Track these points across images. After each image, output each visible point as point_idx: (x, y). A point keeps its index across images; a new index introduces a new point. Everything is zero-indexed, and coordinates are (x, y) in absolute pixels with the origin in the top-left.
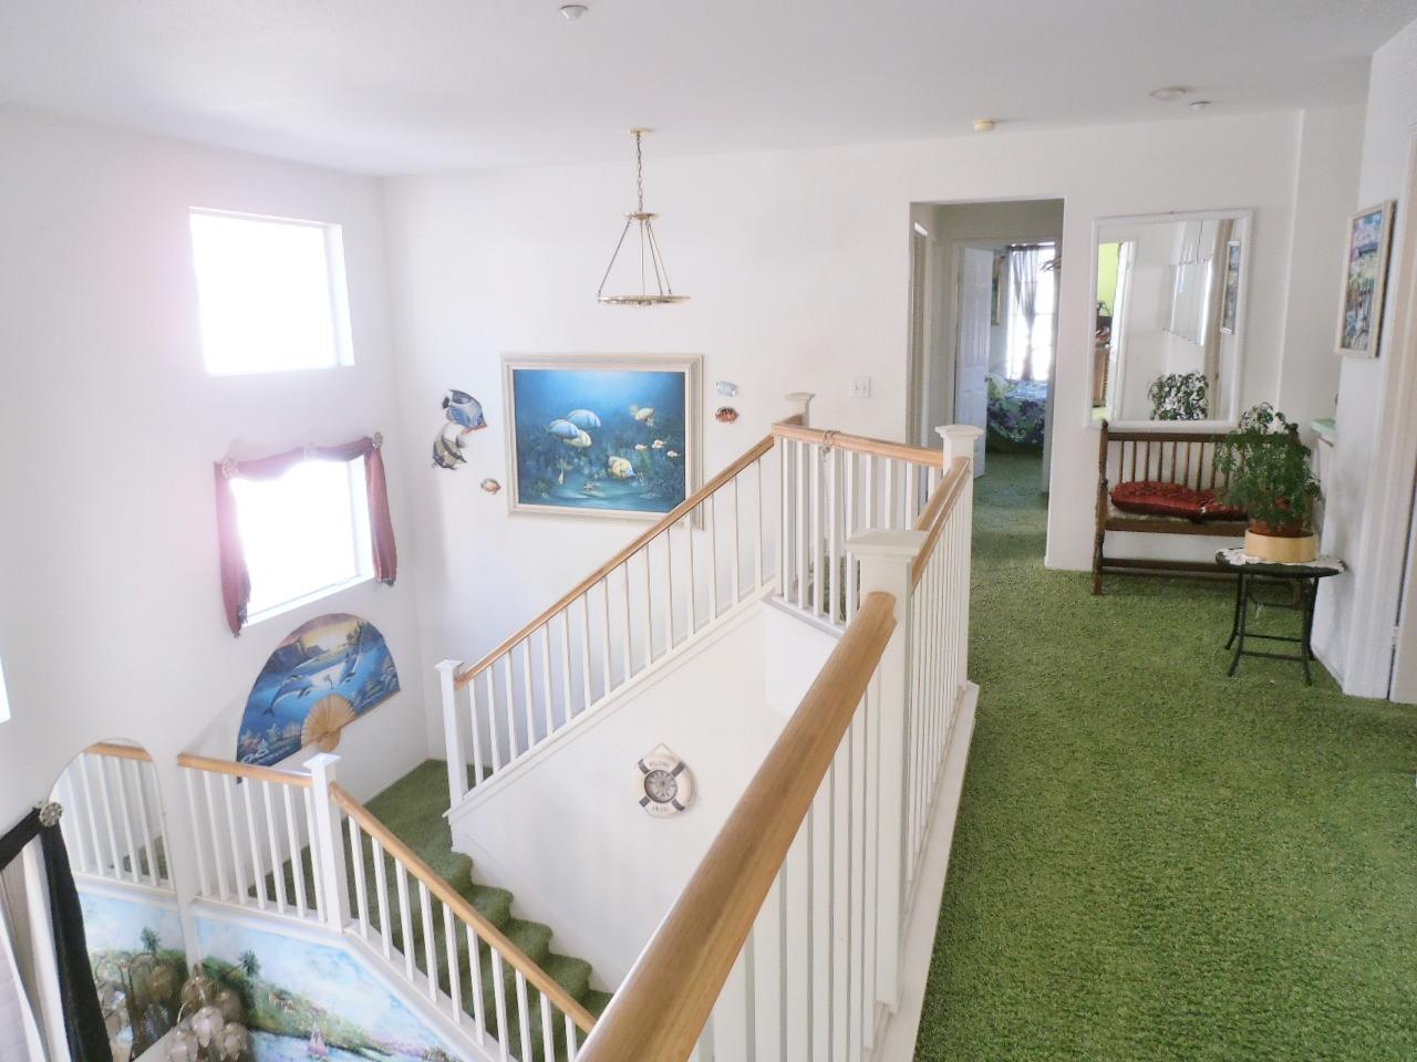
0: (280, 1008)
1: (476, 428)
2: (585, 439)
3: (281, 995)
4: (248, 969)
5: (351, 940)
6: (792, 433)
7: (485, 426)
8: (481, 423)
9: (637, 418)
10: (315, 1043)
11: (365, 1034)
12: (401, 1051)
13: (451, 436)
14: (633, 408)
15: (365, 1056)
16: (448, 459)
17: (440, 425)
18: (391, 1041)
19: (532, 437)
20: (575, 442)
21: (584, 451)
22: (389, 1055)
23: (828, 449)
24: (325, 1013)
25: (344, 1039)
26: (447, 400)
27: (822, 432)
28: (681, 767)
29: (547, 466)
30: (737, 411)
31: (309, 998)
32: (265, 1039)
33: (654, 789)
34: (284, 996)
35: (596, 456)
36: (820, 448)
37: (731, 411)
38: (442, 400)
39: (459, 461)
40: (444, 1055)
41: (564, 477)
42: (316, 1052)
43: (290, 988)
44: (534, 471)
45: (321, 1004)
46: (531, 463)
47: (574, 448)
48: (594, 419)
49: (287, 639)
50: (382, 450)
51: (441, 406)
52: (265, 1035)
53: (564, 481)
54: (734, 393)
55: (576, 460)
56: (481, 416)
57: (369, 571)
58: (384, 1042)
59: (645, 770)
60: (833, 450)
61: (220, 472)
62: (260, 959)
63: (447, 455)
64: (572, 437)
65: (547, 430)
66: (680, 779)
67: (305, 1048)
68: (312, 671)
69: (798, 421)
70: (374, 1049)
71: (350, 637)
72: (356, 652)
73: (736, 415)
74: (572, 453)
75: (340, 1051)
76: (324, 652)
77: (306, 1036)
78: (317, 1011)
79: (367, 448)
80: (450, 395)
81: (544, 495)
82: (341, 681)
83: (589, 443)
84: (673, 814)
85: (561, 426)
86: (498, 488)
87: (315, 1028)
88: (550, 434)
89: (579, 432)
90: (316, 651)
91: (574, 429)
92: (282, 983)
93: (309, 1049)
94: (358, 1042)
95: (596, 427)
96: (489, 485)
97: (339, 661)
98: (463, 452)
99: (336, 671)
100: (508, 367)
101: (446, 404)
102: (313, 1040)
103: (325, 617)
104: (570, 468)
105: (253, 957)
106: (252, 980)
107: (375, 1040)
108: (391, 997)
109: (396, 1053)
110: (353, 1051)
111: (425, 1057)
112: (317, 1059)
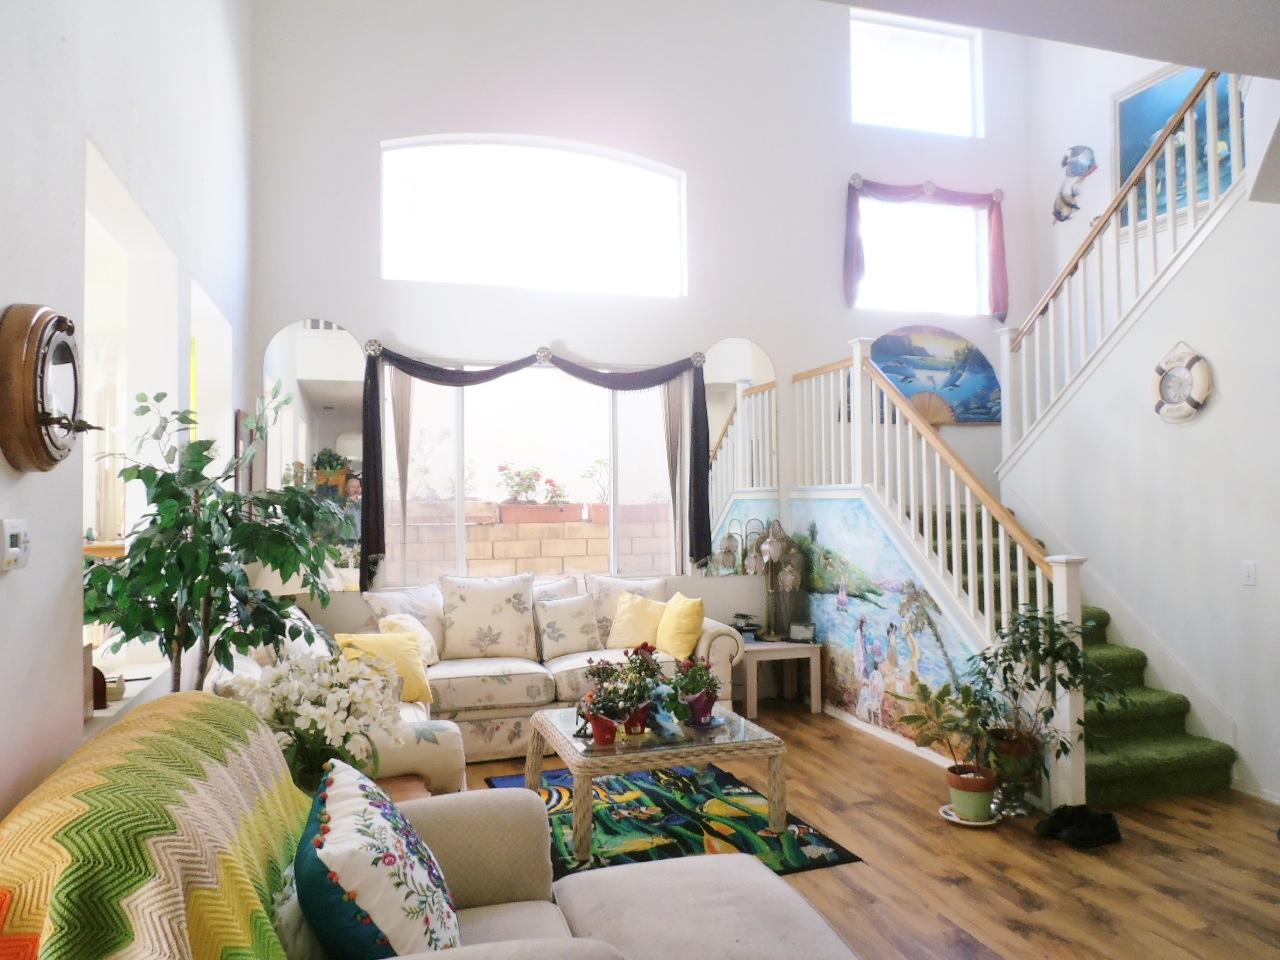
0: (825, 567)
1: (1089, 174)
2: (1182, 139)
3: (827, 555)
4: (812, 537)
5: (867, 492)
7: (1096, 168)
8: (1092, 167)
10: (842, 596)
11: (868, 578)
12: (888, 589)
16: (1065, 211)
17: (1060, 181)
18: (883, 581)
19: (1133, 159)
22: (880, 595)
24: (848, 564)
25: (856, 587)
26: (1066, 158)
28: (1199, 358)
31: (841, 554)
32: (816, 599)
33: (1170, 394)
34: (829, 556)
38: (1060, 159)
39: (1073, 210)
40: (913, 586)
42: (841, 604)
43: (831, 547)
45: (846, 557)
49: (896, 330)
50: (1002, 205)
51: (1060, 163)
52: (817, 595)
56: (1093, 161)
57: (986, 310)
58: (878, 582)
59: (1162, 372)
62: (818, 525)
63: (1064, 208)
67: (836, 601)
68: (917, 366)
70: (873, 592)
71: (957, 353)
72: (963, 367)
75: (854, 599)
76: (929, 356)
77: (836, 591)
78: (844, 564)
79: (992, 203)
80: (1068, 153)
82: (945, 386)
83: (1184, 141)
87: (841, 581)
90: (922, 352)
92: (828, 544)
93: (838, 602)
94: (863, 587)
97: (945, 369)
98: (1078, 201)
99: (942, 377)
100: (1116, 102)
101: (1065, 163)
102: (840, 593)
103: (936, 328)
105: (815, 525)
106: (813, 547)
107: (874, 582)
108: (887, 538)
109: (886, 593)
110: (862, 597)
111: (901, 592)
112: (842, 610)
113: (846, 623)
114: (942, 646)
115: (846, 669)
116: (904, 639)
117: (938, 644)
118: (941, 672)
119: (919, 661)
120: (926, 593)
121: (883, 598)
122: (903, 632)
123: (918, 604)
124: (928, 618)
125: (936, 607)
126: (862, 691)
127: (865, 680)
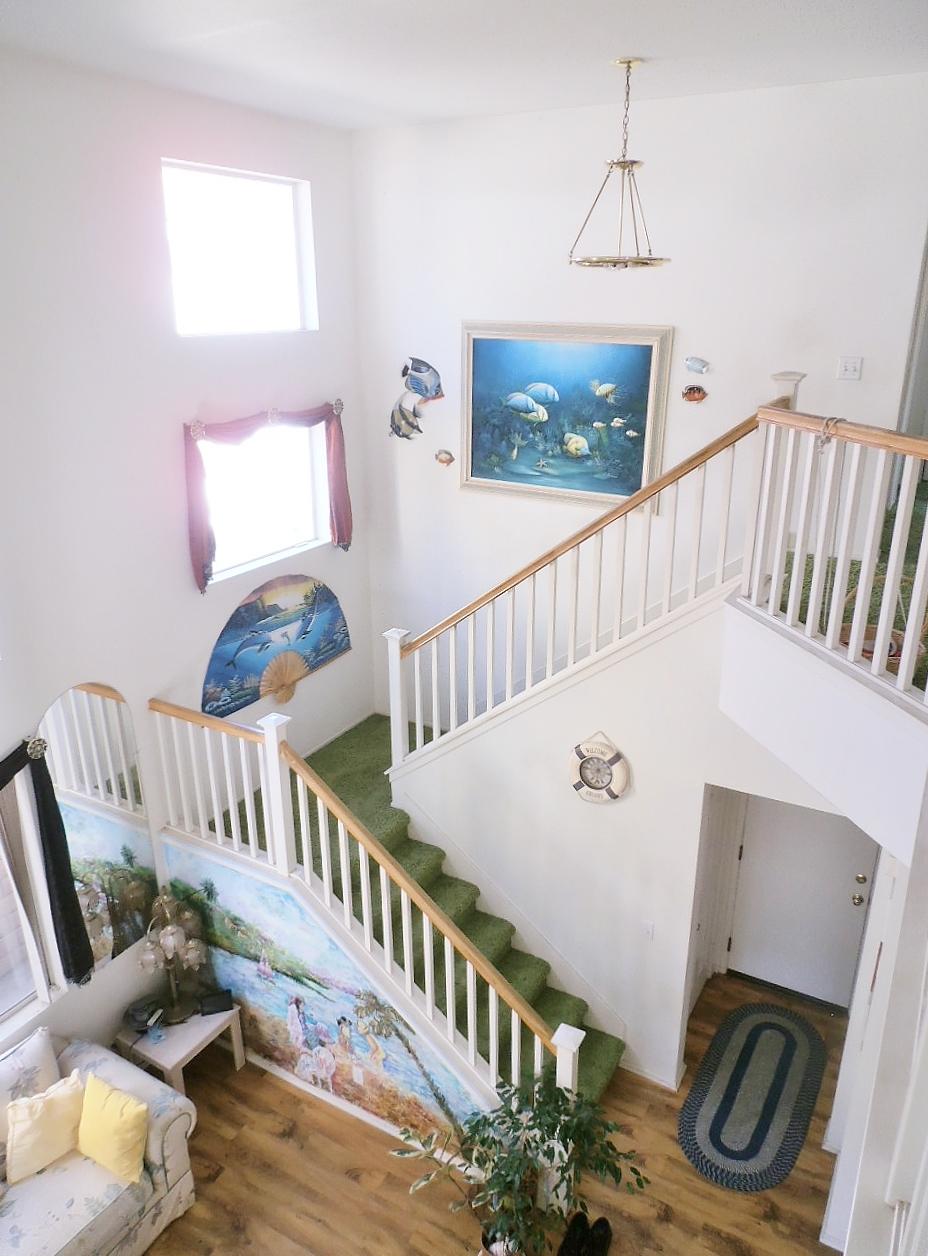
0: (234, 931)
1: (434, 398)
2: (542, 414)
3: (235, 921)
4: (208, 895)
5: (295, 884)
6: (780, 417)
7: (443, 396)
8: (438, 393)
9: (597, 393)
11: (306, 967)
12: (337, 987)
13: (408, 406)
14: (595, 383)
15: (306, 985)
16: (405, 428)
18: (329, 977)
19: (488, 410)
20: (530, 416)
21: (540, 426)
22: (325, 987)
23: (828, 439)
24: (272, 942)
25: (289, 969)
26: (406, 368)
27: (823, 418)
28: (618, 757)
29: (502, 440)
30: (706, 389)
31: (259, 928)
32: (221, 955)
33: (589, 774)
34: (238, 922)
35: (552, 432)
36: (817, 438)
37: (699, 389)
38: (402, 368)
39: (415, 431)
40: (375, 998)
41: (518, 452)
42: (264, 973)
43: (243, 916)
44: (488, 445)
45: (269, 934)
46: (485, 436)
47: (530, 422)
48: (552, 392)
49: (250, 596)
50: (342, 416)
51: (400, 374)
52: (222, 951)
53: (517, 456)
54: (704, 370)
55: (531, 435)
56: (439, 386)
57: (326, 536)
58: (322, 977)
59: (580, 755)
60: (834, 441)
61: (188, 435)
62: (218, 887)
63: (404, 424)
64: (528, 411)
65: (504, 404)
66: (616, 768)
67: (256, 968)
68: (271, 628)
69: (785, 404)
70: (314, 981)
71: (306, 597)
72: (312, 611)
73: (705, 395)
74: (528, 428)
75: (284, 977)
76: (283, 611)
77: (256, 959)
78: (265, 940)
79: (327, 414)
80: (410, 364)
81: (497, 470)
82: (298, 638)
83: (546, 418)
84: (606, 802)
85: (519, 399)
86: (451, 460)
87: (263, 954)
88: (507, 407)
89: (536, 406)
90: (275, 609)
91: (531, 401)
92: (236, 912)
93: (258, 970)
94: (300, 972)
95: (553, 402)
96: (444, 456)
97: (297, 620)
98: (420, 422)
99: (293, 629)
100: (468, 334)
101: (404, 373)
102: (261, 963)
103: (285, 577)
104: (525, 443)
105: (212, 885)
106: (211, 904)
107: (315, 973)
108: (330, 940)
109: (335, 989)
110: (297, 979)
111: (358, 996)
112: (265, 979)
113: (272, 992)
114: (416, 1058)
115: (276, 1032)
116: (363, 1036)
117: (411, 1055)
118: (414, 1077)
119: (384, 1060)
120: (394, 1011)
121: (329, 991)
122: (361, 1030)
123: (382, 1014)
124: (397, 1030)
125: (407, 1026)
126: (303, 1057)
127: (305, 1049)
